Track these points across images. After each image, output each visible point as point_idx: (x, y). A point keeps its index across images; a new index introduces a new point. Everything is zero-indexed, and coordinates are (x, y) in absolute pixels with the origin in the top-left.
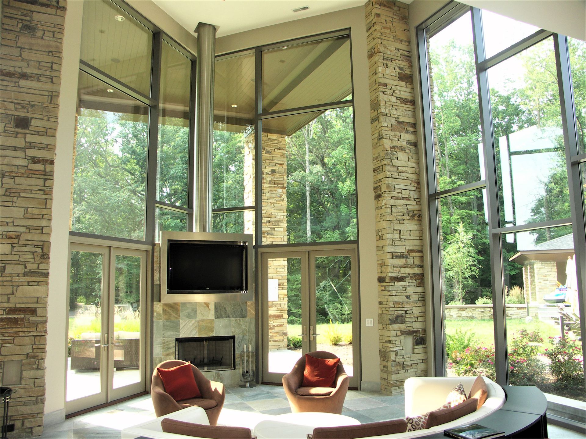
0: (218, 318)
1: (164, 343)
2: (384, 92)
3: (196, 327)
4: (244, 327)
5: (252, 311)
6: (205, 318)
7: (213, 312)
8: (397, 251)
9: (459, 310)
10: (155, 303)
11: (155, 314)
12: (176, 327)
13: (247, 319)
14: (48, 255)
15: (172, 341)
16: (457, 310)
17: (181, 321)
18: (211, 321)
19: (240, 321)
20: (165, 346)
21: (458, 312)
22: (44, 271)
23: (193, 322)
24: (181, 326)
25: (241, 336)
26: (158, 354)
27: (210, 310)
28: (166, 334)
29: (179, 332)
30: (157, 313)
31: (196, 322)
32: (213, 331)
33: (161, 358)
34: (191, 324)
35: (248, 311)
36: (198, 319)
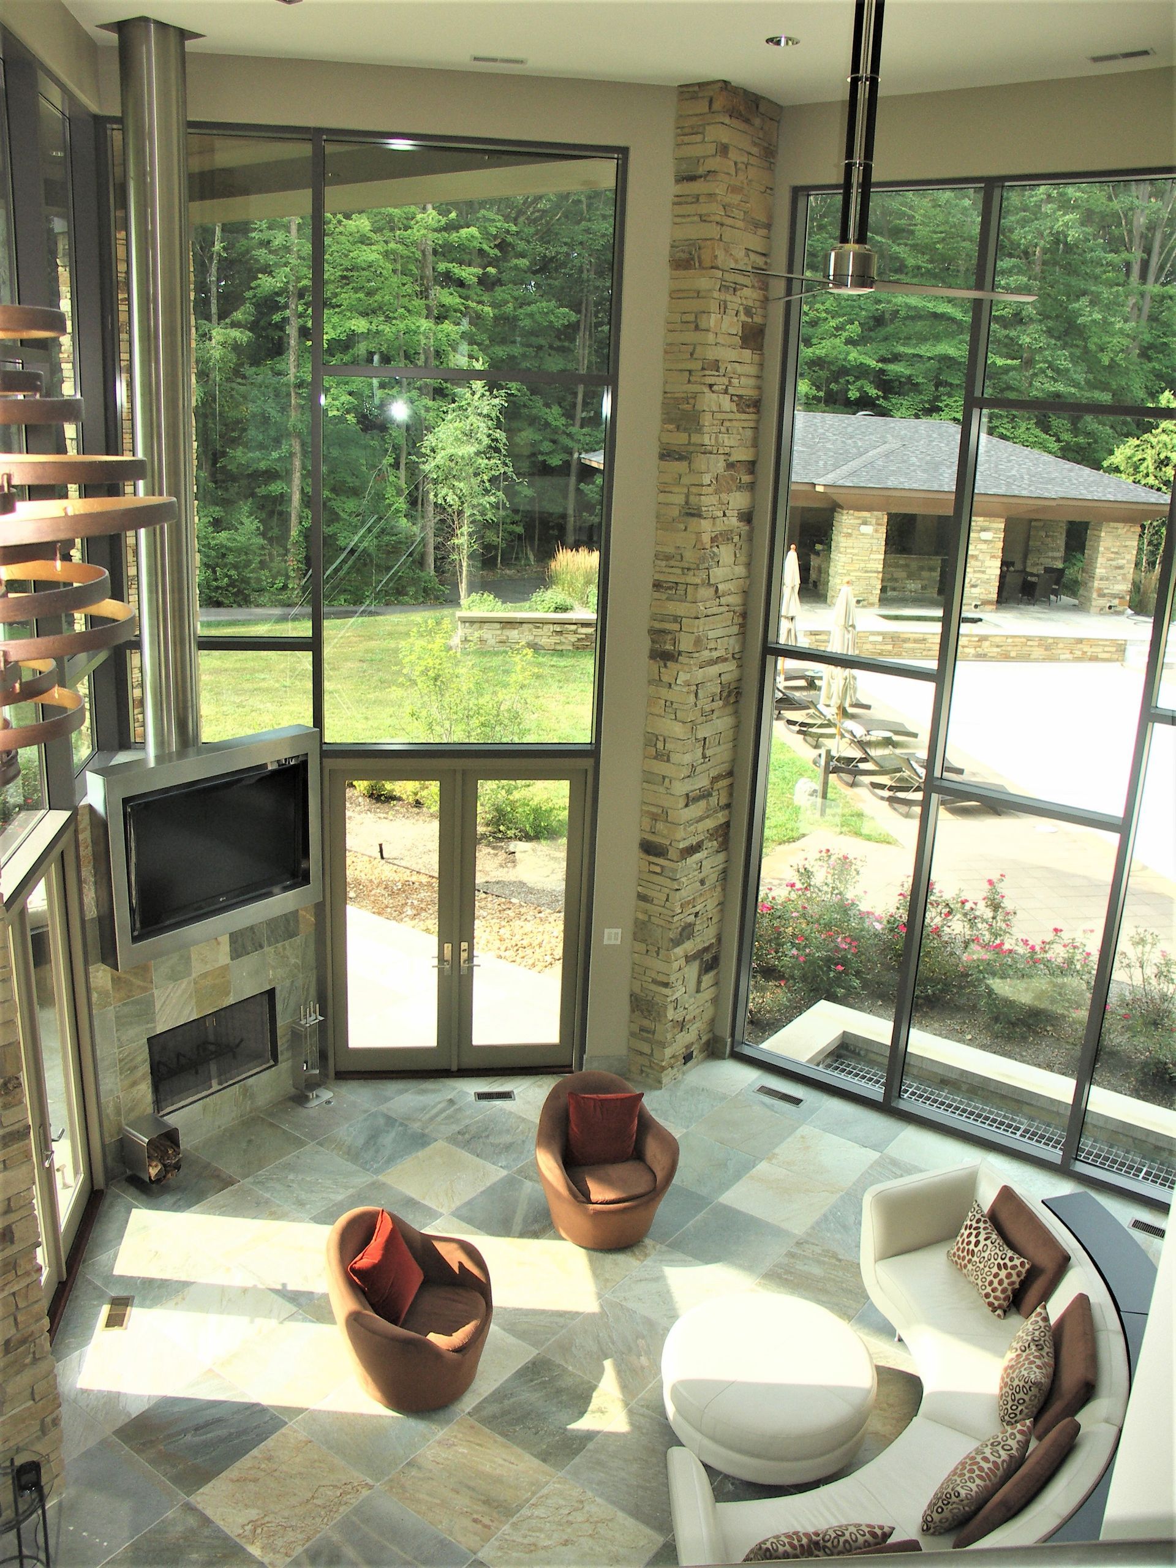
0: (238, 956)
1: (121, 1061)
2: (711, 386)
3: (190, 997)
4: (293, 961)
5: (308, 916)
6: (209, 968)
7: (225, 947)
8: (693, 788)
9: (502, 628)
10: (91, 969)
11: (95, 996)
12: (146, 1010)
13: (298, 940)
14: (17, 1079)
15: (141, 1048)
16: (498, 626)
17: (156, 992)
18: (225, 968)
19: (284, 949)
20: (126, 1067)
21: (499, 632)
22: (16, 1127)
23: (184, 986)
24: (158, 1006)
25: (287, 983)
26: (111, 1090)
27: (219, 944)
28: (124, 1038)
29: (153, 1020)
30: (99, 994)
31: (189, 983)
32: (228, 994)
33: (118, 1097)
34: (179, 992)
35: (301, 919)
36: (194, 975)
